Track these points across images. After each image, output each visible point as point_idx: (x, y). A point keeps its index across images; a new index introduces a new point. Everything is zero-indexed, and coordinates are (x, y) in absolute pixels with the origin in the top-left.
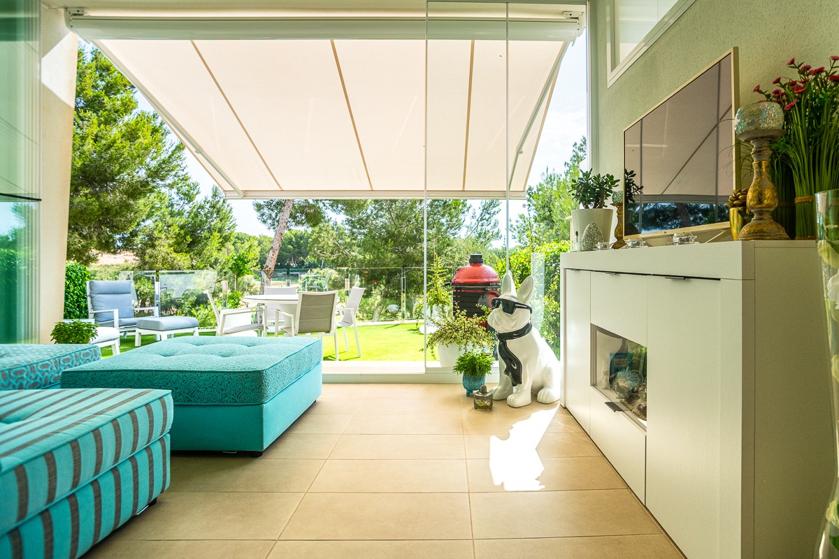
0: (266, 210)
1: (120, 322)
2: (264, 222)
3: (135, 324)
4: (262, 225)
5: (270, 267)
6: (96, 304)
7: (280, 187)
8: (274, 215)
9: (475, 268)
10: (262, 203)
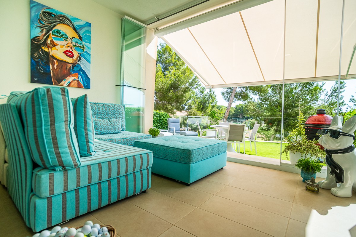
0: (225, 95)
1: (175, 131)
2: (225, 99)
3: (179, 133)
4: (225, 100)
5: (226, 116)
6: (170, 125)
7: (225, 83)
8: (229, 97)
9: (320, 116)
10: (224, 92)
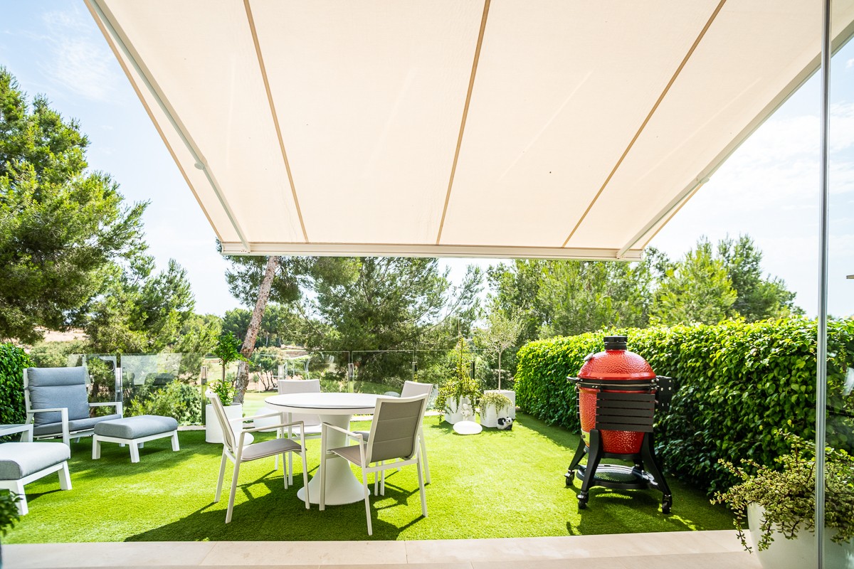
0: (239, 282)
1: (70, 425)
2: (237, 296)
3: (93, 426)
5: (249, 348)
6: (37, 399)
7: (306, 237)
10: (236, 274)
